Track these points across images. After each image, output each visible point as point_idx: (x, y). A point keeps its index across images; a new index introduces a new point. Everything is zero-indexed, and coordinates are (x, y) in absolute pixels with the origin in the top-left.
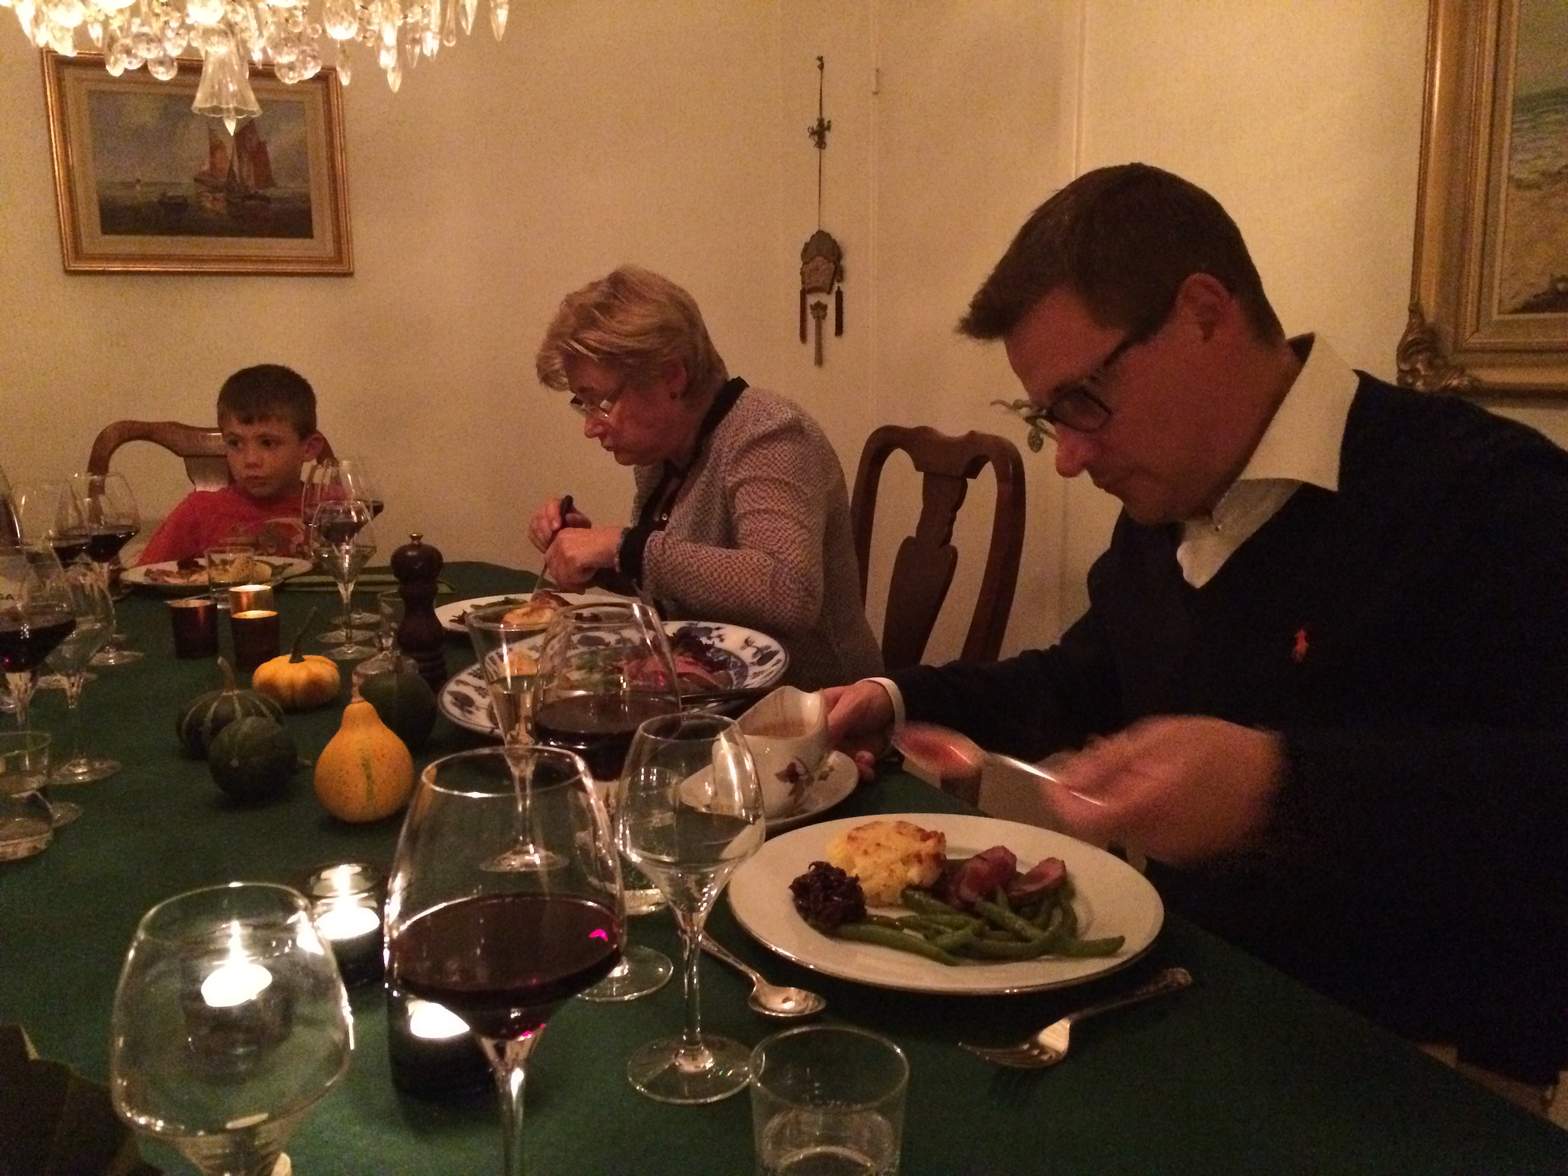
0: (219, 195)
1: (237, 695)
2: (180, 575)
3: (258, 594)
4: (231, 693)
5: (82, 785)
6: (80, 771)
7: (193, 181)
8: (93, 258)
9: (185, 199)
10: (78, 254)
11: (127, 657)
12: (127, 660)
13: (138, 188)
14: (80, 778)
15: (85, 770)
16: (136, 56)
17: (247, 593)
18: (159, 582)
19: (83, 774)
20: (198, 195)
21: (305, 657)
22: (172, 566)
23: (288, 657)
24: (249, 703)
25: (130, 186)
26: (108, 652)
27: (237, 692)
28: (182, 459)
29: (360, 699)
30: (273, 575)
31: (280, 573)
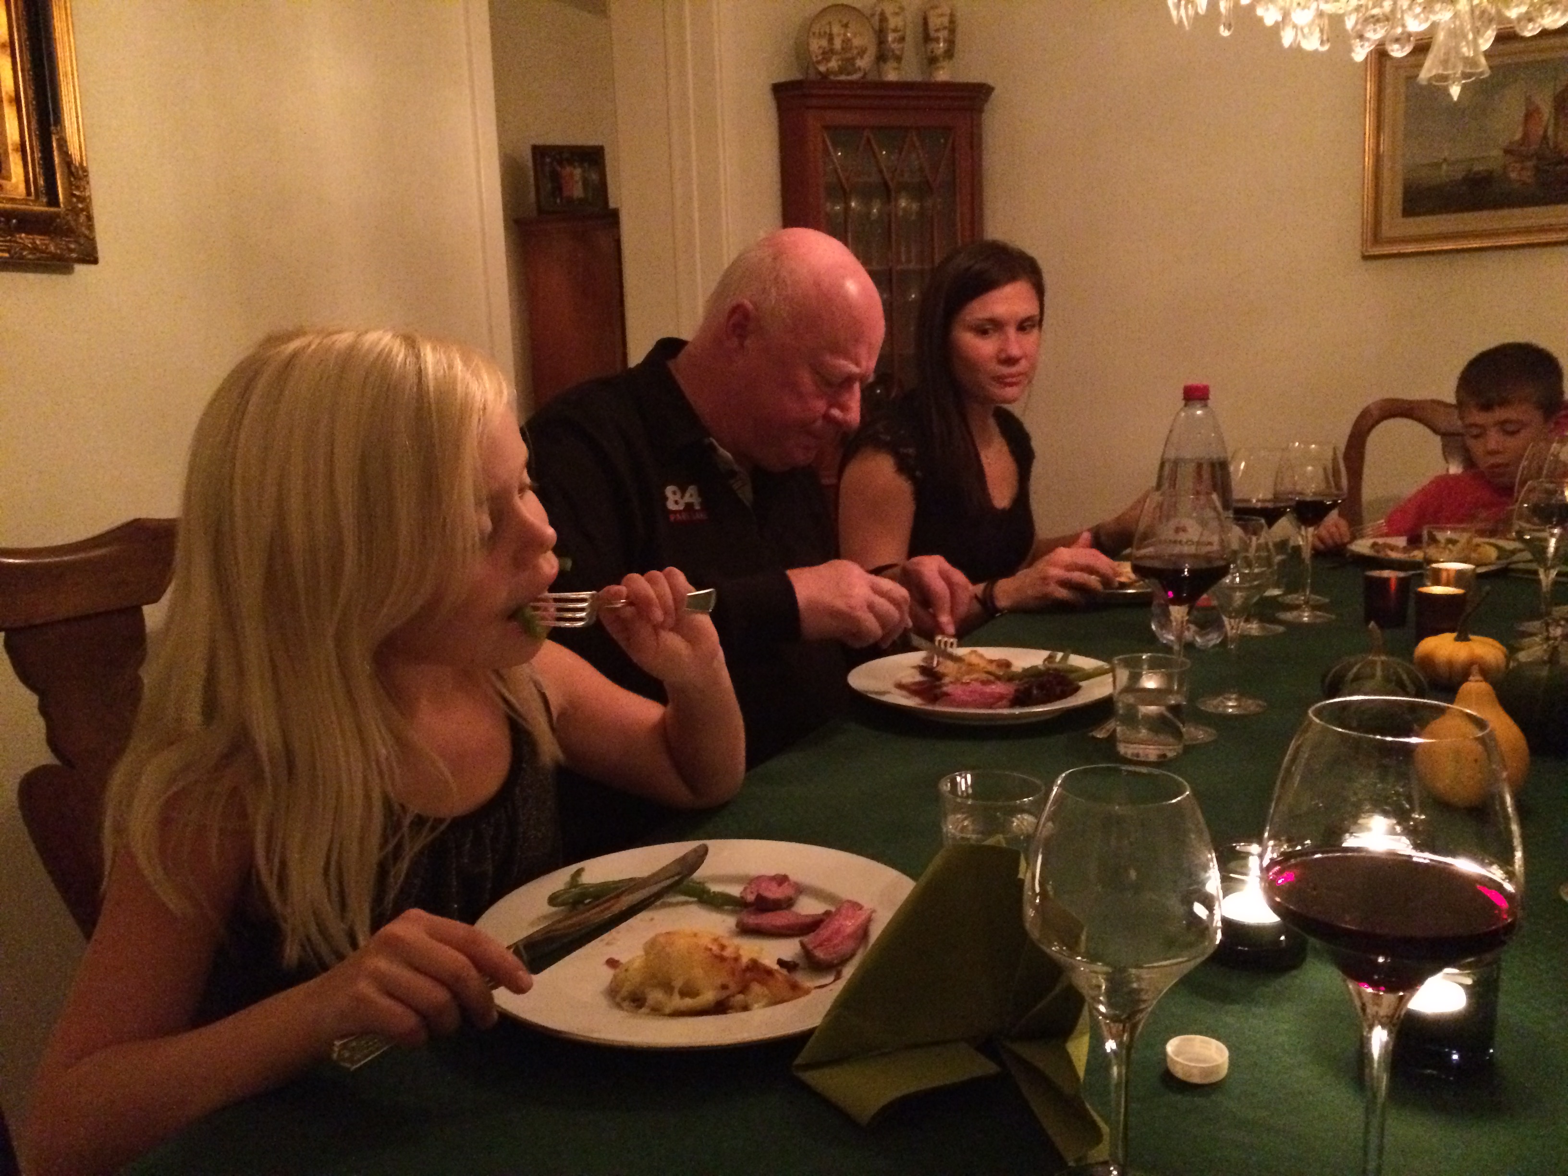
0: (1529, 164)
1: (1383, 662)
2: (1405, 550)
3: (1460, 573)
4: (1376, 658)
5: (1231, 716)
6: (1230, 704)
7: (1501, 153)
8: (1392, 241)
9: (1491, 172)
10: (1376, 238)
11: (1320, 617)
12: (1318, 621)
13: (1444, 167)
14: (1230, 710)
15: (1235, 704)
16: (1368, 40)
17: (1447, 570)
18: (1382, 555)
19: (1232, 707)
20: (1505, 167)
21: (1471, 637)
22: (1401, 541)
23: (1455, 635)
24: (1392, 670)
25: (1438, 165)
26: (1304, 611)
27: (1383, 658)
28: (1438, 438)
29: (1479, 678)
30: (1498, 558)
31: (1508, 558)
